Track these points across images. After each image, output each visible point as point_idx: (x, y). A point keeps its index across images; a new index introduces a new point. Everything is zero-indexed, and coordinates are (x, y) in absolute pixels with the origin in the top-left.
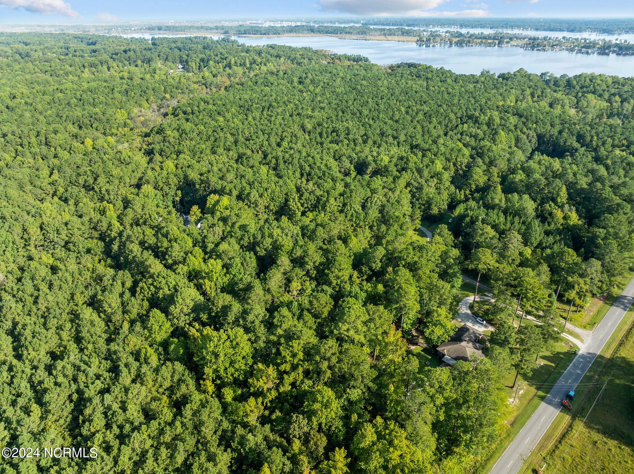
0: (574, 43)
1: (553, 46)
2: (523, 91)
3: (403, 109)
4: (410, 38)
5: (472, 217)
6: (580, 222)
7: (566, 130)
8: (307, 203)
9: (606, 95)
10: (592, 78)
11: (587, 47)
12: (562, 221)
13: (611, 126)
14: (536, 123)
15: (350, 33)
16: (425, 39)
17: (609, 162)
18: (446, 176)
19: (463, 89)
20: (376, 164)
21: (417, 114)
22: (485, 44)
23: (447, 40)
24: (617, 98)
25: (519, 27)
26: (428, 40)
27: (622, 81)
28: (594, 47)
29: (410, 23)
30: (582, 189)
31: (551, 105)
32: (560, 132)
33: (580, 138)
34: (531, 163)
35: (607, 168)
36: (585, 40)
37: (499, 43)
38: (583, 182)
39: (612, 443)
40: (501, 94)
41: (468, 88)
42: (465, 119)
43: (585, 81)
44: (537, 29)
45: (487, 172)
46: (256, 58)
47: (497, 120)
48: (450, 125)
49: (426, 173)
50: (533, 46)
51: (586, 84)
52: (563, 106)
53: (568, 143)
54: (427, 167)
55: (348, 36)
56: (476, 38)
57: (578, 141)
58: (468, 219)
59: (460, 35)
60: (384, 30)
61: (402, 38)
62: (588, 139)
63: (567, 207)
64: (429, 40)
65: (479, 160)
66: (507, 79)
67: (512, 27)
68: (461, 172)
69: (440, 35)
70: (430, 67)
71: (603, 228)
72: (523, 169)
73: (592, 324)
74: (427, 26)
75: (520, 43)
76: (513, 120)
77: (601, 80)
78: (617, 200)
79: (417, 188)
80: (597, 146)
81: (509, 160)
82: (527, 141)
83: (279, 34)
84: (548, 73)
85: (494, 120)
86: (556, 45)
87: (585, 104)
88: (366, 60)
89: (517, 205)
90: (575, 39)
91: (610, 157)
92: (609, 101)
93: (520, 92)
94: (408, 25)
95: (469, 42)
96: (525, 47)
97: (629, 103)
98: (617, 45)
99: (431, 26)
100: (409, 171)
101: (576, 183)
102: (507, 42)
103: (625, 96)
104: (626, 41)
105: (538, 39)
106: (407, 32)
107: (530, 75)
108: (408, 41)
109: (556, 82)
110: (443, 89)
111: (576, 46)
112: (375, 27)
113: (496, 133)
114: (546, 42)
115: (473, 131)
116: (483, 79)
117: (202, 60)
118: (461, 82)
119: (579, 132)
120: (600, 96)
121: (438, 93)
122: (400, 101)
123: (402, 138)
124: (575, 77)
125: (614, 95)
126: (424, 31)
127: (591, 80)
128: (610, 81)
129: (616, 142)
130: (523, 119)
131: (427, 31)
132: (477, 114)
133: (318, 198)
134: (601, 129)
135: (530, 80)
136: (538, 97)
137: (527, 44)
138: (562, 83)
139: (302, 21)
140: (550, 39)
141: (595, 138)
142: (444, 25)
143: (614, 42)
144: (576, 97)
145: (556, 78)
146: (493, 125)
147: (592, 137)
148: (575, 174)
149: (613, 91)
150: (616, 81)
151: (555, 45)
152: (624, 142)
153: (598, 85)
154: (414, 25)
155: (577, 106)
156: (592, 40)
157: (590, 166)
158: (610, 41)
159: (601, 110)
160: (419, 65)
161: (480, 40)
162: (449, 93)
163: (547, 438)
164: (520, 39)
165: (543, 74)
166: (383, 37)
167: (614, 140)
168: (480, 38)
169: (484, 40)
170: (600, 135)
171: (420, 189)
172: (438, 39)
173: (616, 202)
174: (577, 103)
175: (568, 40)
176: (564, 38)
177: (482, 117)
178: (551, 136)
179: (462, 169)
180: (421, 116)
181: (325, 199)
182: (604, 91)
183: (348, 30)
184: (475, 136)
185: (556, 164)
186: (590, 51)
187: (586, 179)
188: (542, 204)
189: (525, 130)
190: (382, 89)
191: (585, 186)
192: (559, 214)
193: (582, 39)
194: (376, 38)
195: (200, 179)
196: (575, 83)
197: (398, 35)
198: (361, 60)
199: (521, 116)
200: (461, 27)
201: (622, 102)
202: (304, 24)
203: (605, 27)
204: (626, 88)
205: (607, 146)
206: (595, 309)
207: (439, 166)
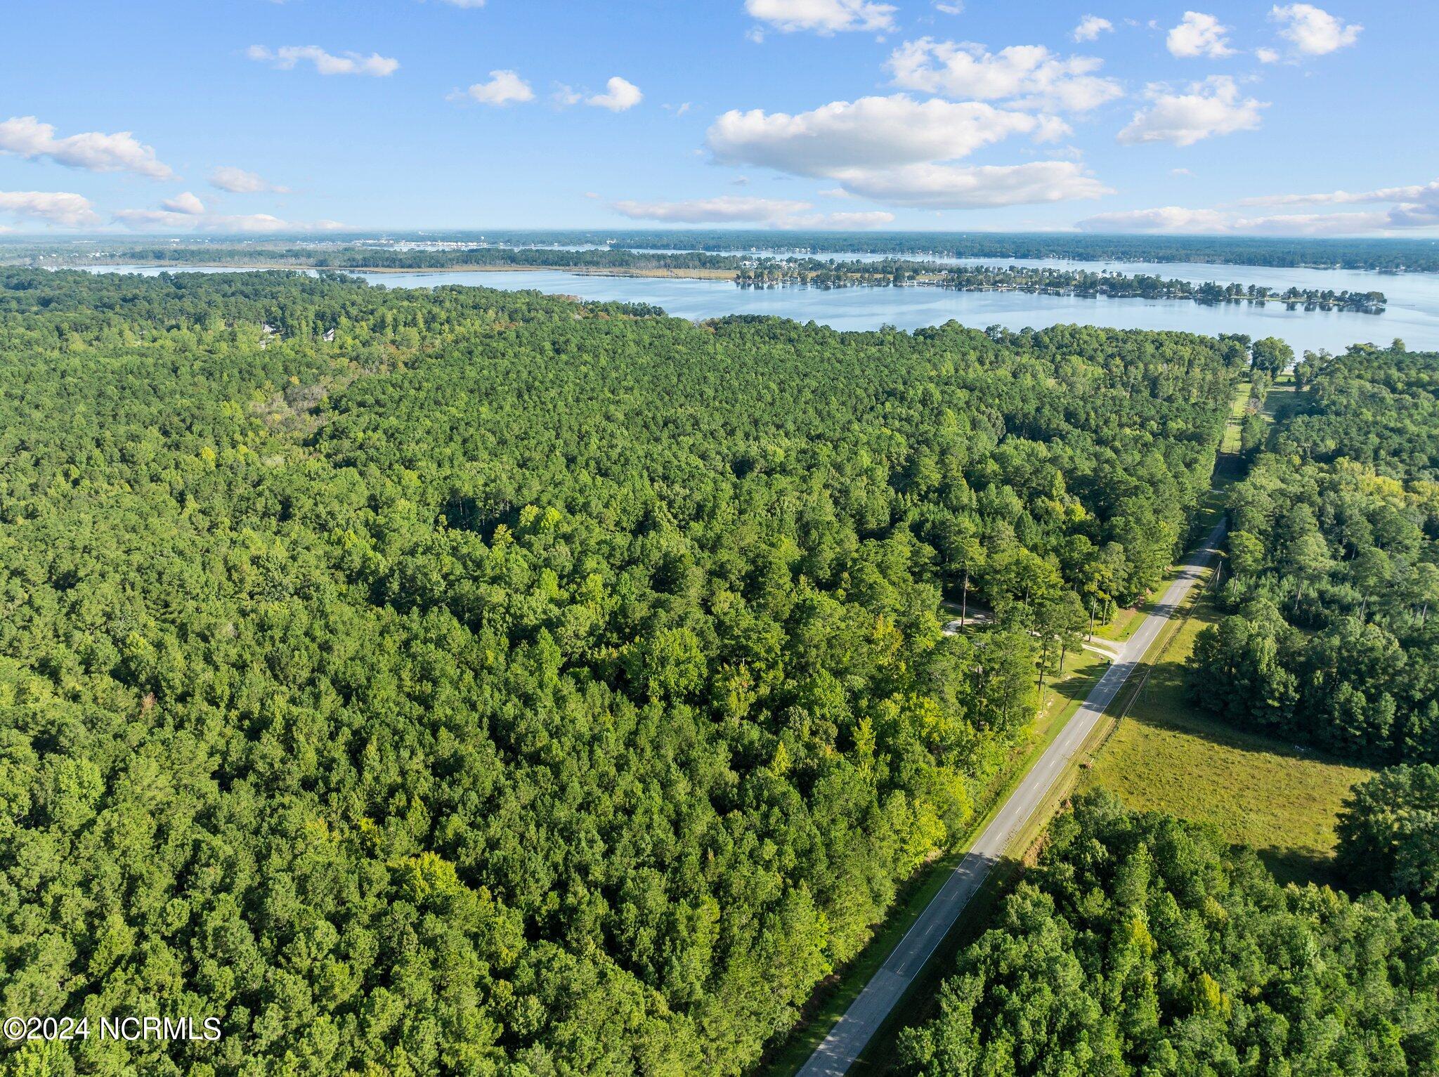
0: (1031, 277)
1: (995, 283)
2: (964, 354)
3: (773, 386)
4: (720, 273)
5: (933, 522)
6: (1089, 517)
7: (1048, 407)
8: (683, 513)
9: (1101, 359)
10: (1074, 332)
11: (1058, 285)
12: (1063, 517)
13: (1113, 398)
14: (999, 396)
15: (596, 264)
16: (752, 274)
17: (1117, 444)
18: (882, 473)
19: (862, 355)
20: (767, 460)
21: (800, 391)
22: (869, 281)
23: (795, 275)
24: (1118, 361)
25: (925, 249)
26: (759, 276)
27: (1121, 335)
28: (1068, 284)
29: (712, 243)
30: (1084, 476)
31: (1015, 375)
32: (1038, 410)
33: (1070, 416)
34: (1004, 447)
35: (1116, 451)
36: (1051, 271)
37: (896, 279)
38: (1086, 467)
39: (1166, 734)
40: (929, 361)
41: (869, 353)
42: (881, 397)
43: (1063, 336)
44: (960, 255)
45: (941, 462)
46: (436, 310)
47: (937, 396)
48: (860, 407)
49: (848, 469)
50: (960, 283)
51: (1066, 341)
52: (1034, 376)
53: (1053, 426)
54: (848, 460)
55: (592, 269)
56: (849, 270)
57: (1067, 420)
58: (928, 525)
59: (818, 265)
60: (663, 257)
61: (705, 273)
62: (1083, 417)
63: (1067, 498)
64: (761, 275)
65: (925, 449)
66: (932, 337)
67: (913, 250)
68: (899, 469)
69: (779, 267)
70: (788, 321)
71: (1121, 515)
72: (993, 456)
73: (1125, 635)
74: (744, 249)
75: (936, 278)
76: (962, 395)
77: (1089, 335)
78: (1134, 481)
79: (840, 491)
80: (1097, 426)
81: (969, 449)
82: (989, 425)
83: (442, 266)
84: (998, 326)
85: (931, 395)
86: (1001, 281)
87: (1069, 371)
88: (659, 312)
89: (997, 501)
90: (1033, 271)
91: (1118, 437)
92: (1106, 365)
93: (960, 356)
94: (707, 248)
95: (839, 278)
96: (946, 284)
97: (1137, 368)
98: (1105, 281)
99: (753, 249)
100: (823, 469)
101: (1076, 468)
102: (911, 278)
103: (1129, 358)
104: (1119, 274)
105: (966, 271)
106: (710, 261)
107: (969, 331)
108: (718, 279)
109: (1015, 341)
110: (827, 355)
111: (1036, 283)
112: (641, 251)
113: (940, 413)
114: (980, 277)
115: (903, 411)
116: (890, 338)
117: (320, 316)
118: (853, 343)
119: (1066, 408)
120: (1091, 358)
121: (822, 361)
122: (762, 374)
123: (791, 427)
124: (1046, 331)
125: (1112, 356)
126: (744, 258)
127: (1072, 336)
128: (1103, 336)
129: (1124, 420)
130: (977, 393)
131: (750, 259)
132: (901, 387)
133: (698, 504)
134: (1099, 402)
135: (971, 339)
136: (991, 363)
137: (948, 281)
138: (1026, 341)
139: (478, 241)
140: (987, 270)
141: (1093, 414)
142: (779, 247)
143: (1100, 275)
144: (1053, 361)
145: (1013, 335)
146: (932, 403)
147: (1088, 414)
148: (1071, 458)
149: (1110, 351)
150: (1112, 336)
151: (998, 281)
152: (1136, 419)
153: (1085, 342)
154: (717, 247)
155: (1056, 373)
156: (1063, 271)
157: (1091, 450)
158: (1093, 274)
159: (1096, 380)
160: (768, 318)
161: (859, 275)
162: (840, 362)
163: (1091, 738)
164: (933, 271)
165: (989, 329)
166: (664, 272)
167: (1120, 416)
168: (858, 271)
169: (866, 274)
170: (1100, 411)
171: (845, 492)
172: (778, 274)
173: (1133, 484)
174: (1056, 371)
175: (1020, 272)
176: (1012, 268)
177: (911, 392)
178: (1026, 416)
179: (899, 464)
180: (807, 394)
181: (710, 505)
182: (1095, 350)
183: (588, 258)
184: (908, 420)
185: (1041, 449)
186: (1062, 291)
187: (1088, 463)
188: (1031, 500)
189: (983, 408)
190: (719, 357)
191: (1088, 472)
192: (1058, 508)
193: (1044, 270)
194: (651, 273)
195: (484, 492)
196: (1047, 340)
197: (695, 267)
198: (649, 312)
199: (972, 390)
200: (814, 250)
201: (1126, 367)
202: (485, 246)
203: (1081, 250)
204: (1129, 346)
205: (1111, 425)
206: (1126, 622)
207: (865, 459)
